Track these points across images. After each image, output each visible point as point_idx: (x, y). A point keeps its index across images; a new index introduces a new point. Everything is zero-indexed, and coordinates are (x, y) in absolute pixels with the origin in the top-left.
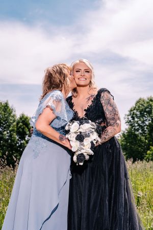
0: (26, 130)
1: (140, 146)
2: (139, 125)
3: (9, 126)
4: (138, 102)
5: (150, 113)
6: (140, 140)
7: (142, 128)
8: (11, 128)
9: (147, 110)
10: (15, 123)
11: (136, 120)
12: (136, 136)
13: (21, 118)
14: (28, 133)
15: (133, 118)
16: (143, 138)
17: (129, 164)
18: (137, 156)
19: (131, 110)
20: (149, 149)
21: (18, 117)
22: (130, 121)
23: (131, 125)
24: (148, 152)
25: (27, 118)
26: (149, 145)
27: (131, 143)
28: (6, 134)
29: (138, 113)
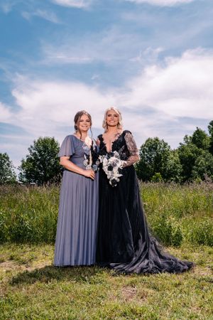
1: (148, 172)
2: (147, 157)
4: (147, 141)
5: (156, 149)
6: (148, 168)
7: (150, 159)
9: (154, 146)
11: (146, 153)
12: (145, 165)
15: (144, 152)
16: (150, 167)
17: (140, 183)
18: (146, 178)
19: (142, 147)
20: (154, 174)
22: (142, 154)
23: (142, 157)
24: (154, 176)
26: (155, 171)
27: (142, 170)
28: (52, 161)
29: (147, 149)
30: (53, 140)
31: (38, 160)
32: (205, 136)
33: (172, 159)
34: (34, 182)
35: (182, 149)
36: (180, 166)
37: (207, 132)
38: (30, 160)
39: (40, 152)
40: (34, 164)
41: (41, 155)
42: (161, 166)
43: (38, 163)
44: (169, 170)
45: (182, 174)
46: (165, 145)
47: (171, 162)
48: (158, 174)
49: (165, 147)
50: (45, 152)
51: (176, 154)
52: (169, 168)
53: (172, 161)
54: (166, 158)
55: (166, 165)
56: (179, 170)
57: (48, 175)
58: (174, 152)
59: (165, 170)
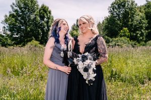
0: (45, 15)
1: (116, 27)
3: (34, 12)
5: (124, 6)
6: (118, 24)
7: (118, 15)
8: (35, 13)
9: (123, 4)
10: (38, 10)
11: (115, 10)
12: (115, 20)
13: (42, 7)
14: (46, 16)
15: (113, 9)
16: (119, 22)
19: (112, 4)
20: (122, 29)
21: (40, 6)
22: (112, 11)
23: (112, 13)
24: (121, 31)
25: (45, 7)
26: (122, 26)
28: (32, 17)
29: (117, 6)
31: (20, 16)
33: (139, 15)
34: (17, 35)
35: (148, 6)
36: (145, 21)
38: (12, 16)
39: (20, 8)
40: (17, 20)
41: (22, 12)
42: (129, 21)
43: (19, 18)
44: (135, 25)
45: (147, 28)
47: (138, 18)
48: (126, 29)
49: (132, 4)
50: (26, 8)
51: (142, 10)
52: (135, 23)
53: (139, 16)
54: (134, 14)
55: (132, 20)
56: (144, 25)
57: (29, 29)
58: (140, 8)
59: (132, 25)
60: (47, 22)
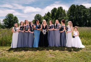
30: (12, 14)
32: (50, 14)
37: (50, 13)
46: (41, 16)
54: (41, 19)
60: (16, 21)
